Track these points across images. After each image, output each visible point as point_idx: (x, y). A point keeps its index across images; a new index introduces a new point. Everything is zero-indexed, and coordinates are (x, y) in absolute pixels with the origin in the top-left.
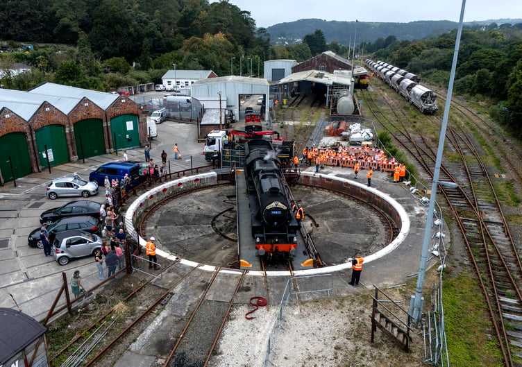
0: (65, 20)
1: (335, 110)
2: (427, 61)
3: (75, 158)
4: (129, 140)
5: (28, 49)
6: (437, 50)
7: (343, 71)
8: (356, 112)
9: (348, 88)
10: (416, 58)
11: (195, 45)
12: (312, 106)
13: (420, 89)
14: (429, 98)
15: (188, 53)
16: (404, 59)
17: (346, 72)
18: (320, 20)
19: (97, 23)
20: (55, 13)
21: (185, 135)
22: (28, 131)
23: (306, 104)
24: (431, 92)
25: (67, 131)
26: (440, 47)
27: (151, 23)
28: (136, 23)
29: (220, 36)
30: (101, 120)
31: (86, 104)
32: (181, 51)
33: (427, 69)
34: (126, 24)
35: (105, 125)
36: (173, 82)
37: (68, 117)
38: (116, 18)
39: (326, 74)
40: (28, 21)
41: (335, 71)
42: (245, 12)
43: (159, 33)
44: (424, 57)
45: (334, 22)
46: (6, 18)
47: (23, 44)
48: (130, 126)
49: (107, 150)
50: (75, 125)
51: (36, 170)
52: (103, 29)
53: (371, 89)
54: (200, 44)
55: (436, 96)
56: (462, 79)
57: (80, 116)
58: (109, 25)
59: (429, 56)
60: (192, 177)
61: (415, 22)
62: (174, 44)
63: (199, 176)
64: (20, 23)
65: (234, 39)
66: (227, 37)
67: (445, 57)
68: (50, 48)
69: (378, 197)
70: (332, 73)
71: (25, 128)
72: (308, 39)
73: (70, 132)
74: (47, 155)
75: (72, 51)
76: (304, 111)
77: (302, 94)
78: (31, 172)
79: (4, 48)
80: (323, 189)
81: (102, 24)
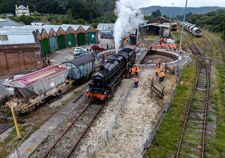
0: (61, 5)
1: (162, 35)
2: (202, 21)
3: (77, 45)
4: (92, 41)
5: (47, 16)
6: (208, 17)
7: (166, 23)
8: (170, 35)
9: (168, 29)
10: (198, 20)
11: (109, 14)
12: (154, 35)
13: (195, 29)
14: (198, 31)
15: (107, 17)
16: (194, 21)
17: (168, 23)
18: (160, 6)
19: (72, 6)
20: (57, 3)
22: (65, 35)
23: (152, 35)
24: (199, 29)
25: (75, 36)
26: (209, 16)
27: (92, 6)
28: (86, 6)
30: (84, 34)
31: (81, 28)
32: (104, 16)
33: (203, 24)
34: (83, 7)
35: (86, 35)
36: (101, 28)
37: (75, 32)
38: (79, 5)
39: (160, 24)
40: (48, 6)
41: (164, 23)
43: (95, 10)
44: (202, 19)
45: (165, 7)
46: (40, 4)
48: (93, 36)
49: (86, 44)
50: (77, 34)
51: (67, 47)
52: (74, 9)
53: (177, 31)
54: (111, 14)
55: (201, 31)
56: (215, 27)
57: (79, 32)
58: (76, 7)
59: (203, 19)
61: (202, 7)
62: (100, 14)
64: (45, 6)
67: (210, 20)
68: (56, 15)
69: (173, 55)
71: (65, 34)
72: (154, 14)
73: (76, 37)
74: (70, 43)
75: (63, 17)
76: (151, 37)
77: (150, 32)
78: (65, 48)
79: (39, 16)
80: (156, 54)
81: (74, 7)
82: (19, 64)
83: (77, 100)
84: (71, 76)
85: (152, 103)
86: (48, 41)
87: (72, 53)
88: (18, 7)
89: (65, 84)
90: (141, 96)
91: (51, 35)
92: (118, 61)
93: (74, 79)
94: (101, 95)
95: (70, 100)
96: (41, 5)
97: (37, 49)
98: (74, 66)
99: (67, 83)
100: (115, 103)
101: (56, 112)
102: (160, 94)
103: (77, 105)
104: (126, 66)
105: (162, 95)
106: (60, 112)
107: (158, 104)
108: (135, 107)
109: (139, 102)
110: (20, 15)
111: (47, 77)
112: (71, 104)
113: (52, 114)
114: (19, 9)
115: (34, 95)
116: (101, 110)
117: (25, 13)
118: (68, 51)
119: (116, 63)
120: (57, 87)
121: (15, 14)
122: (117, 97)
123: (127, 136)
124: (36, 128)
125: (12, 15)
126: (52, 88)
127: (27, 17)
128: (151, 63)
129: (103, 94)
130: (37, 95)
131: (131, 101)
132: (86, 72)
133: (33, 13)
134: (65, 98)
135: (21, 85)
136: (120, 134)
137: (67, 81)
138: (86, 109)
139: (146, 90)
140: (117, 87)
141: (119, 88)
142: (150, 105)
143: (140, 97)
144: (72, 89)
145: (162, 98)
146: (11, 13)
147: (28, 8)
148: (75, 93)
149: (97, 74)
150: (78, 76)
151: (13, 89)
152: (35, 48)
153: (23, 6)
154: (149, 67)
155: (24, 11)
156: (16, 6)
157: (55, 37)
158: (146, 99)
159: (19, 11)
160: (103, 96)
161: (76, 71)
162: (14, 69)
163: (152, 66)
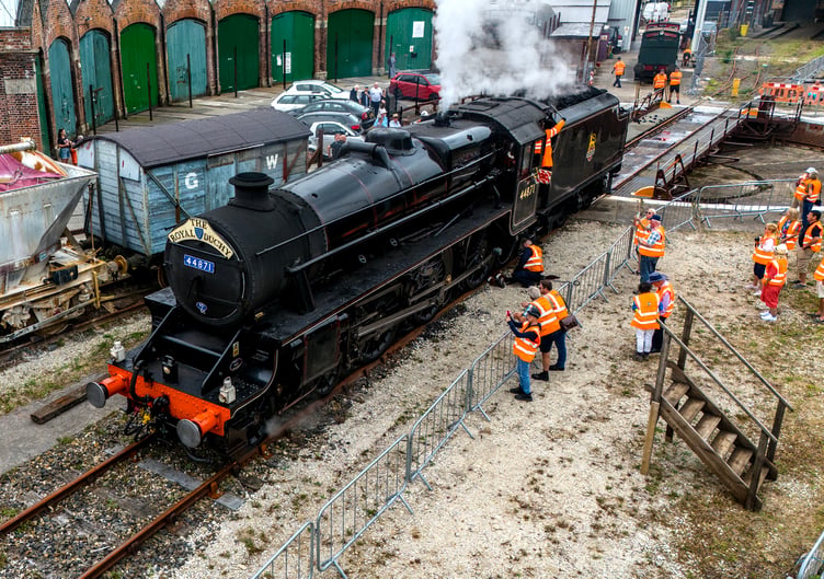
3: (321, 73)
22: (262, 15)
23: (798, 36)
25: (318, 26)
30: (372, 14)
35: (377, 23)
48: (418, 29)
49: (375, 70)
50: (332, 16)
51: (264, 83)
57: (340, 3)
71: (259, 10)
73: (322, 28)
76: (786, 46)
77: (791, 24)
78: (255, 85)
80: (799, 144)
84: (117, 234)
85: (642, 537)
86: (158, 41)
90: (566, 442)
91: (180, 8)
93: (128, 251)
94: (199, 402)
97: (18, 63)
98: (131, 169)
100: (321, 472)
102: (743, 460)
103: (46, 437)
104: (509, 195)
105: (764, 464)
107: (699, 551)
108: (470, 543)
109: (525, 498)
112: (11, 425)
116: (169, 523)
128: (748, 197)
131: (459, 476)
139: (626, 394)
140: (410, 345)
141: (423, 349)
142: (613, 549)
143: (553, 457)
145: (749, 501)
149: (189, 230)
150: (157, 239)
152: (4, 57)
154: (718, 221)
157: (203, 22)
158: (599, 481)
160: (212, 410)
163: (737, 218)
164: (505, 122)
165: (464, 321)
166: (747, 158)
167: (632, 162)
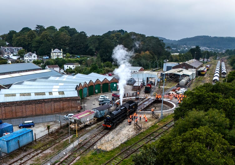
0: (91, 47)
3: (102, 92)
4: (114, 89)
5: (78, 58)
7: (192, 69)
11: (137, 56)
19: (102, 48)
20: (88, 45)
21: (129, 89)
24: (216, 79)
29: (147, 52)
30: (108, 84)
31: (106, 79)
38: (108, 46)
39: (184, 70)
40: (79, 48)
41: (189, 69)
42: (161, 40)
45: (215, 37)
47: (76, 55)
48: (115, 85)
49: (109, 91)
50: (103, 84)
54: (139, 56)
58: (106, 49)
60: (129, 98)
63: (131, 98)
64: (76, 49)
65: (153, 53)
66: (150, 53)
68: (85, 57)
70: (188, 70)
71: (93, 84)
72: (192, 50)
73: (102, 86)
74: (97, 91)
75: (93, 59)
78: (93, 94)
79: (70, 57)
81: (103, 48)
82: (68, 108)
83: (98, 128)
84: (96, 116)
86: (82, 91)
87: (97, 100)
88: (53, 50)
89: (93, 120)
91: (85, 86)
92: (121, 109)
95: (95, 127)
96: (73, 47)
97: (79, 100)
98: (98, 111)
99: (94, 119)
100: (116, 130)
101: (89, 131)
103: (98, 129)
104: (126, 112)
106: (90, 131)
108: (125, 132)
109: (128, 131)
110: (55, 58)
111: (86, 116)
112: (95, 129)
113: (87, 132)
114: (54, 52)
115: (81, 123)
117: (59, 56)
118: (95, 97)
119: (119, 111)
120: (89, 121)
121: (50, 57)
122: (118, 128)
123: (116, 141)
124: (81, 136)
125: (48, 57)
126: (88, 121)
127: (61, 60)
129: (110, 125)
130: (82, 123)
131: (124, 130)
132: (104, 114)
133: (65, 55)
134: (92, 126)
135: (77, 118)
136: (114, 140)
137: (94, 118)
138: (102, 131)
141: (121, 124)
144: (96, 123)
146: (46, 56)
147: (62, 51)
148: (97, 125)
149: (108, 116)
150: (100, 116)
151: (74, 120)
152: (78, 99)
153: (58, 50)
155: (59, 54)
156: (52, 49)
157: (87, 87)
158: (132, 130)
159: (54, 54)
161: (99, 113)
162: (66, 110)
164: (126, 106)
165: (124, 122)
166: (155, 105)
167: (139, 108)
